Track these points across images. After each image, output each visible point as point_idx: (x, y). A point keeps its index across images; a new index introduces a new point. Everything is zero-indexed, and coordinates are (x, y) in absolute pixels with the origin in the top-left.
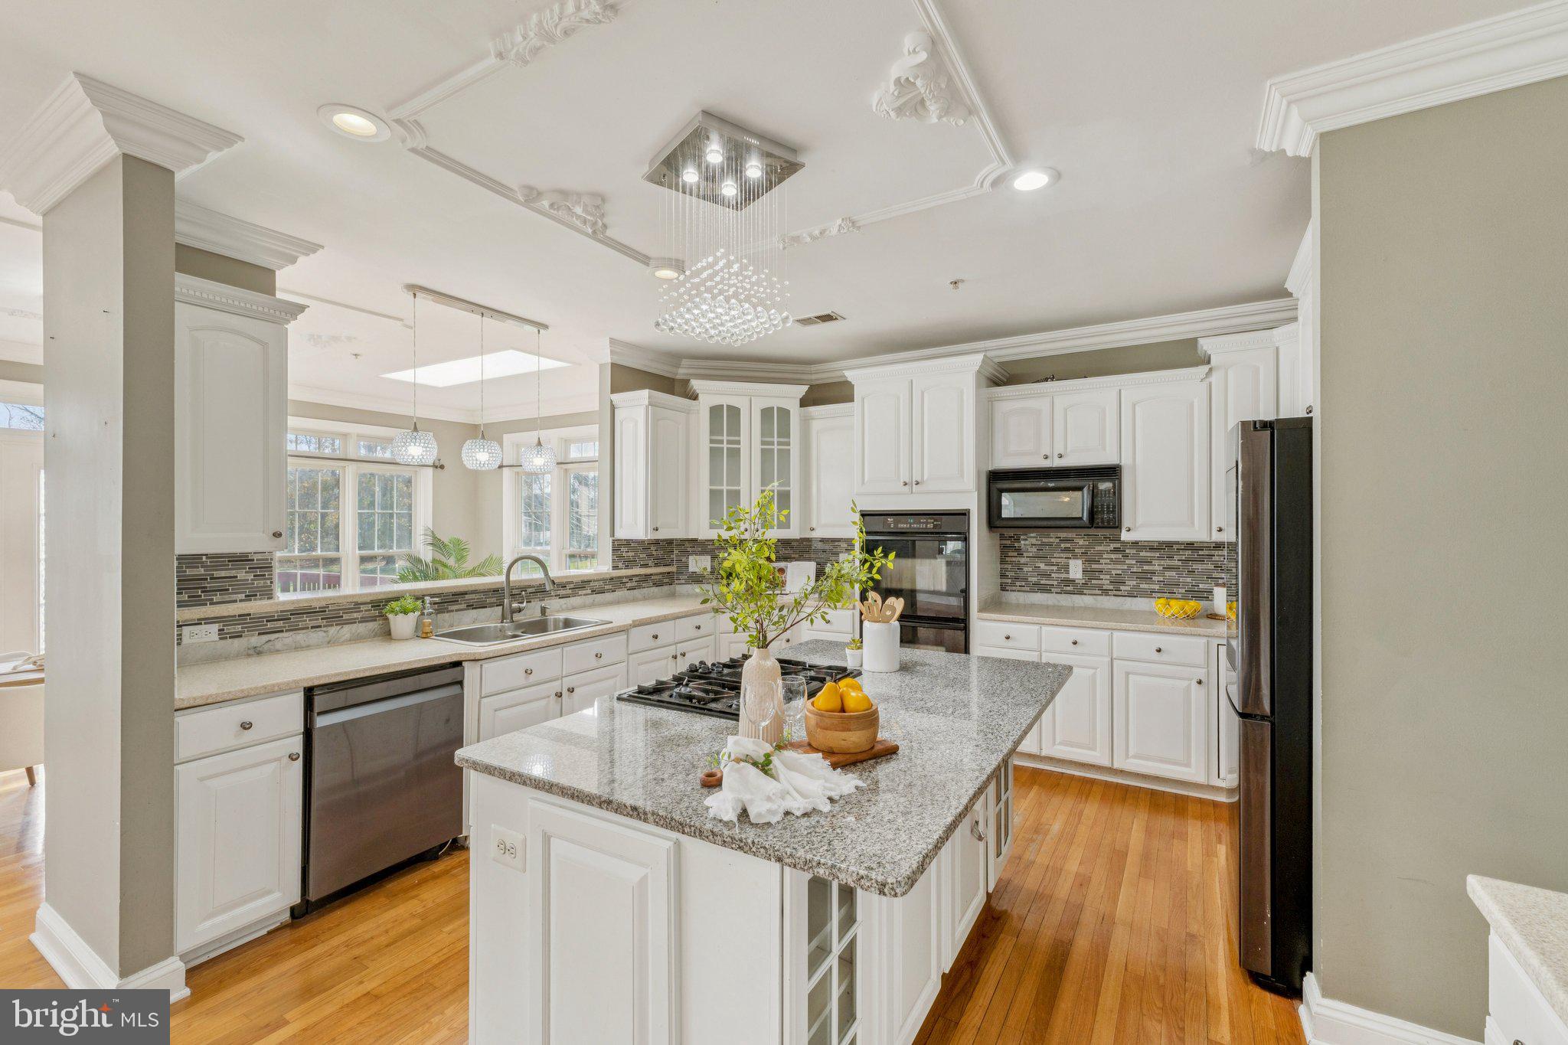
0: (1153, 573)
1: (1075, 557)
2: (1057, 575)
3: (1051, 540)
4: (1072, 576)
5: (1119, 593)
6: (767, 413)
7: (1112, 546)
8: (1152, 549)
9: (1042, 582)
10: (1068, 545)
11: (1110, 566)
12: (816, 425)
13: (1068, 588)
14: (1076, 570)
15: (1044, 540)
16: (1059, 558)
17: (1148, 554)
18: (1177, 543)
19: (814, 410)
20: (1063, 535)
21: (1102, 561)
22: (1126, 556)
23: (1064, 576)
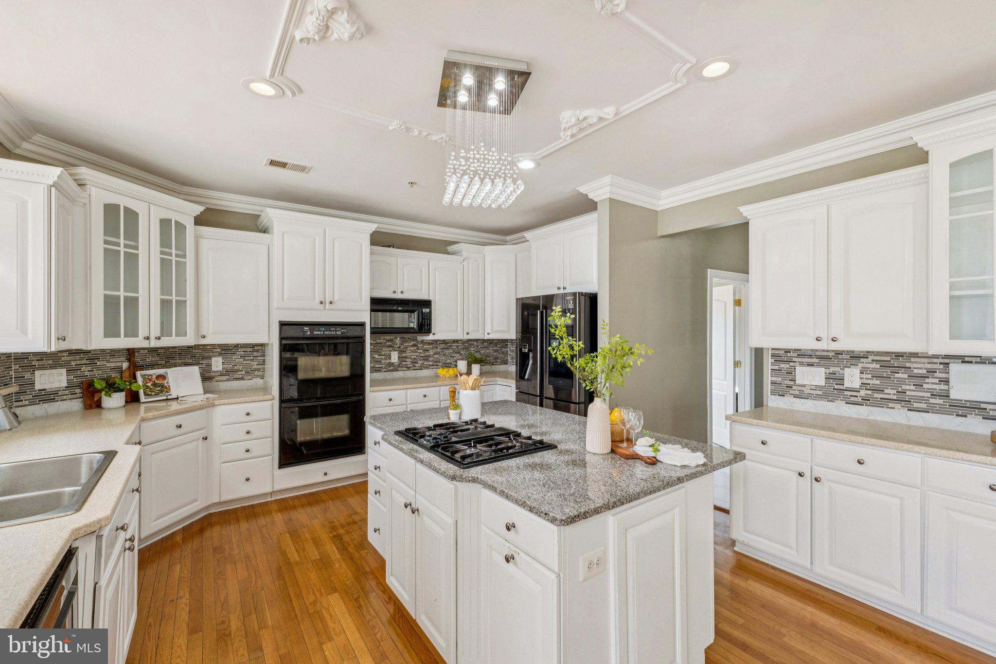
0: (429, 356)
1: (395, 351)
2: (384, 361)
3: (381, 341)
4: (392, 361)
5: (415, 368)
6: (165, 224)
7: (412, 343)
8: (429, 344)
9: (376, 366)
10: (390, 343)
11: (411, 354)
12: (205, 244)
13: (391, 368)
14: (395, 357)
15: (377, 341)
16: (385, 351)
17: (428, 347)
18: (439, 340)
19: (205, 230)
20: (388, 337)
21: (407, 352)
22: (418, 348)
23: (388, 361)
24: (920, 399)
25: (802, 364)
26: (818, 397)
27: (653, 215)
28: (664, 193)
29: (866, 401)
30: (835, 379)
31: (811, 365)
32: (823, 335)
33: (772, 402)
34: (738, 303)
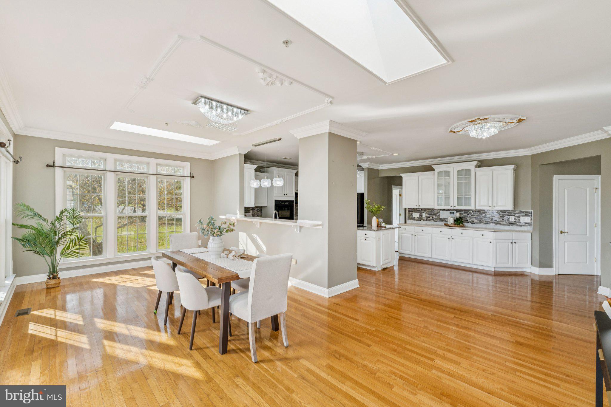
24: (436, 219)
25: (414, 212)
26: (417, 220)
27: (378, 171)
28: (381, 165)
29: (427, 220)
30: (421, 215)
31: (416, 212)
32: (418, 205)
33: (408, 222)
34: (400, 195)
